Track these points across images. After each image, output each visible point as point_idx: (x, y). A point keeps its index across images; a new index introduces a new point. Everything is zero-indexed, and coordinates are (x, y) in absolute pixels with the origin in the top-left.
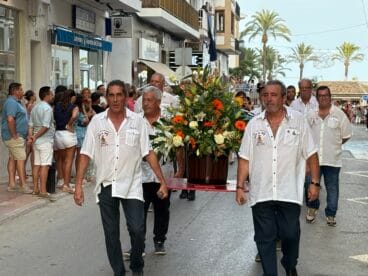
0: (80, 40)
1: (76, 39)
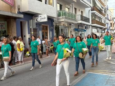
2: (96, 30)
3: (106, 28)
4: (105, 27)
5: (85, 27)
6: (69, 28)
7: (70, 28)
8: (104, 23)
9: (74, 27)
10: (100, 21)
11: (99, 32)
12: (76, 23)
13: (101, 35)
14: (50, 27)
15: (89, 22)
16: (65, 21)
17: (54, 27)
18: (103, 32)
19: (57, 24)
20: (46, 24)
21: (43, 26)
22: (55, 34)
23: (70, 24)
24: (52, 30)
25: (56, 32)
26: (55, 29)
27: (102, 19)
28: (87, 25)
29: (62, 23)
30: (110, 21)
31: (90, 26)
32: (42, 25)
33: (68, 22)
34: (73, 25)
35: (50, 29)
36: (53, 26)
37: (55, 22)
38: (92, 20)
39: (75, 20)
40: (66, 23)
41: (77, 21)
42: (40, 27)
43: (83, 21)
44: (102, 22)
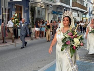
0: (58, 13)
1: (57, 13)
2: (76, 14)
3: (88, 12)
4: (86, 11)
5: (64, 10)
6: (46, 10)
7: (48, 10)
8: (86, 6)
9: (52, 10)
10: (82, 4)
11: (79, 16)
12: (54, 4)
13: (81, 20)
14: (24, 8)
15: (69, 5)
16: (42, 2)
17: (30, 8)
18: (84, 16)
19: (33, 5)
20: (20, 4)
21: (17, 7)
22: (30, 16)
23: (48, 6)
24: (27, 12)
25: (31, 14)
26: (31, 11)
27: (84, 1)
28: (67, 8)
29: (39, 4)
30: (92, 4)
31: (70, 9)
32: (16, 4)
33: (45, 4)
34: (51, 7)
35: (24, 10)
36: (29, 6)
37: (30, 2)
38: (72, 2)
39: (54, 2)
40: (43, 4)
41: (56, 3)
42: (13, 7)
43: (63, 3)
44: (84, 5)
